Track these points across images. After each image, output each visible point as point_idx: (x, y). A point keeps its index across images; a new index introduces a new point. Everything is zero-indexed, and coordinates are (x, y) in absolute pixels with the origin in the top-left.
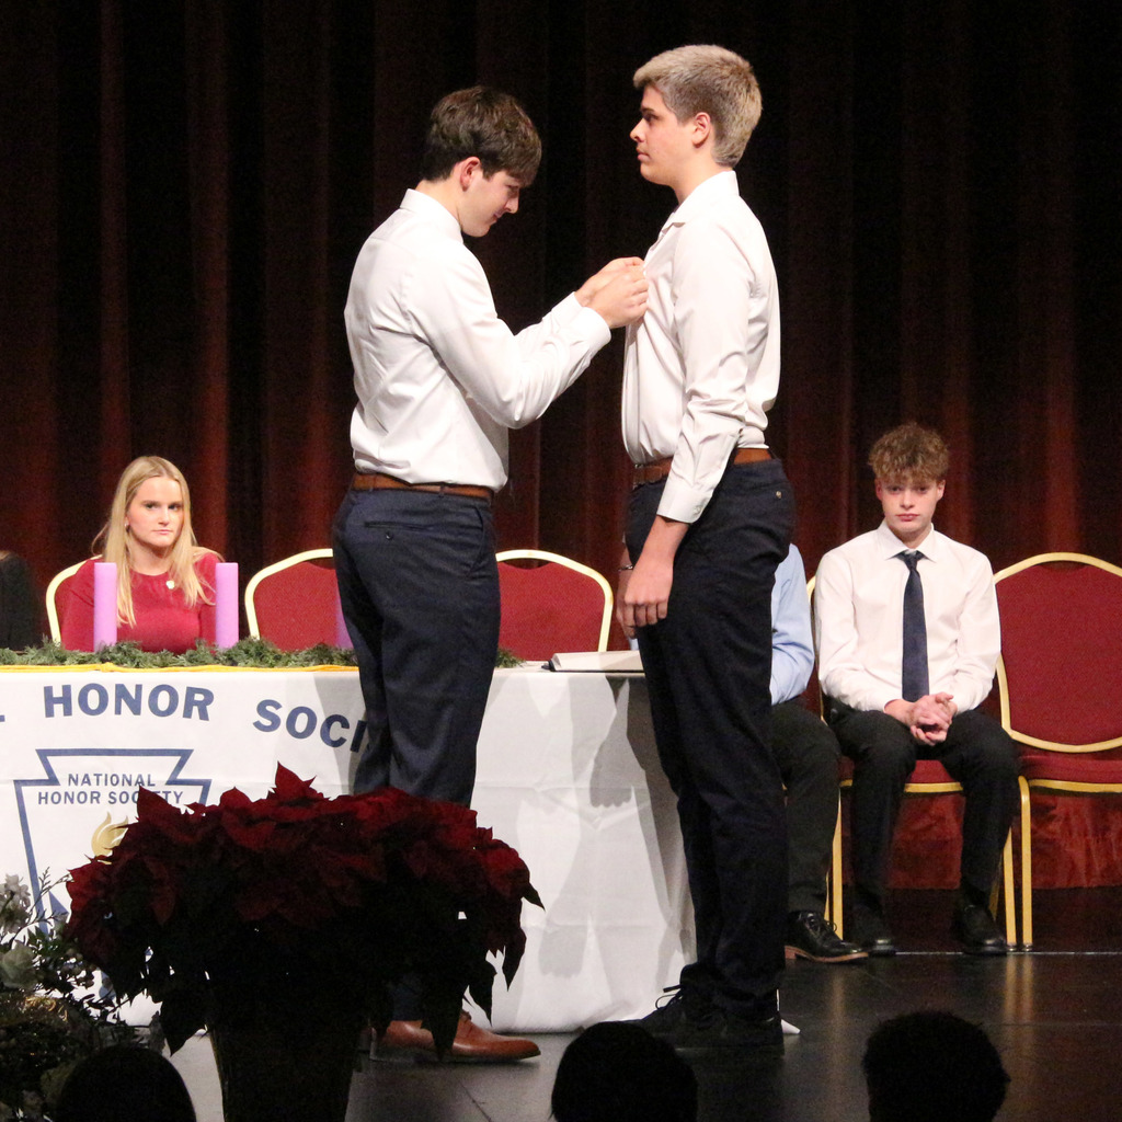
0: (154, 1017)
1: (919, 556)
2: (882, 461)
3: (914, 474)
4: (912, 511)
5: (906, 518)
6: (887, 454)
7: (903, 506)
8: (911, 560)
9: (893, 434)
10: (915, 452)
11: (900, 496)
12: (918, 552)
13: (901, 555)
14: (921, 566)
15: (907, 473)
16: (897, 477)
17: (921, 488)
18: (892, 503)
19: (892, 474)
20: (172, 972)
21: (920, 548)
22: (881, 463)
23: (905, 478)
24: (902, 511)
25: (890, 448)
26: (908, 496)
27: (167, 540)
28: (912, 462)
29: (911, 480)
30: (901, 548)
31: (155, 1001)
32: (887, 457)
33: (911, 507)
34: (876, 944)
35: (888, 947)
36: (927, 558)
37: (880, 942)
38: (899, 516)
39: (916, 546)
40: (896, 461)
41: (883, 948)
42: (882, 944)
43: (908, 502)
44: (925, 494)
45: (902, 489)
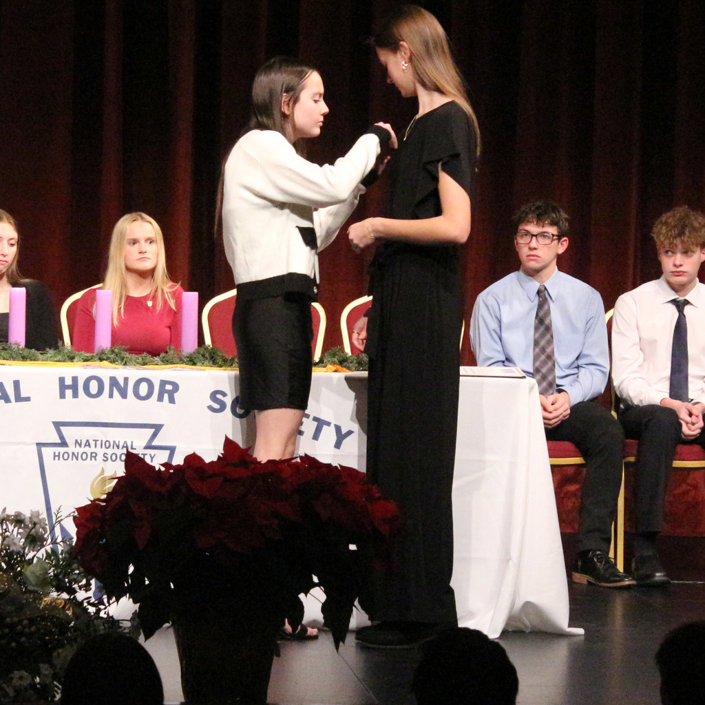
0: (133, 614)
1: (687, 302)
2: (661, 233)
3: (683, 242)
4: (681, 269)
5: (677, 274)
6: (664, 228)
7: (675, 265)
8: (680, 305)
9: (669, 214)
10: (684, 227)
11: (673, 259)
12: (686, 300)
13: (674, 302)
14: (687, 310)
15: (678, 241)
16: (671, 244)
17: (686, 252)
18: (668, 263)
19: (667, 242)
20: (147, 582)
21: (687, 298)
22: (659, 233)
23: (676, 246)
24: (675, 269)
25: (666, 223)
26: (679, 258)
27: (147, 265)
28: (681, 234)
29: (680, 247)
30: (674, 296)
31: (135, 602)
32: (664, 230)
33: (681, 266)
34: (654, 576)
35: (664, 578)
36: (691, 304)
37: (658, 574)
38: (672, 272)
39: (685, 296)
40: (670, 233)
41: (660, 579)
42: (659, 576)
43: (678, 263)
44: (691, 256)
45: (674, 253)
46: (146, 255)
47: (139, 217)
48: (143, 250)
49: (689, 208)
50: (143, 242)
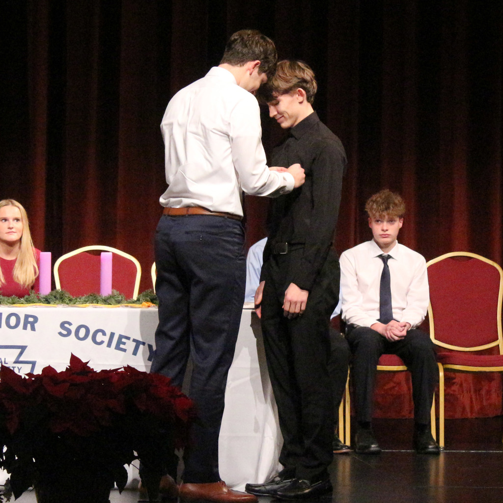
1: (389, 257)
2: (372, 207)
3: (388, 214)
4: (387, 233)
5: (384, 236)
6: (375, 204)
7: (383, 230)
8: (385, 259)
9: (378, 195)
10: (389, 204)
11: (381, 225)
12: (389, 255)
13: (380, 256)
14: (390, 262)
15: (385, 213)
16: (380, 215)
17: (391, 221)
18: (377, 229)
19: (377, 214)
21: (390, 253)
22: (371, 209)
23: (384, 216)
24: (382, 233)
25: (375, 201)
26: (385, 225)
28: (387, 208)
29: (387, 217)
30: (381, 252)
32: (375, 206)
33: (387, 230)
34: (371, 447)
35: (377, 449)
36: (393, 258)
37: (373, 446)
38: (381, 235)
39: (388, 252)
40: (380, 208)
41: (375, 449)
42: (374, 447)
43: (385, 228)
44: (393, 224)
45: (382, 222)
46: (13, 230)
47: (10, 203)
48: (11, 226)
49: (390, 191)
50: (11, 221)
